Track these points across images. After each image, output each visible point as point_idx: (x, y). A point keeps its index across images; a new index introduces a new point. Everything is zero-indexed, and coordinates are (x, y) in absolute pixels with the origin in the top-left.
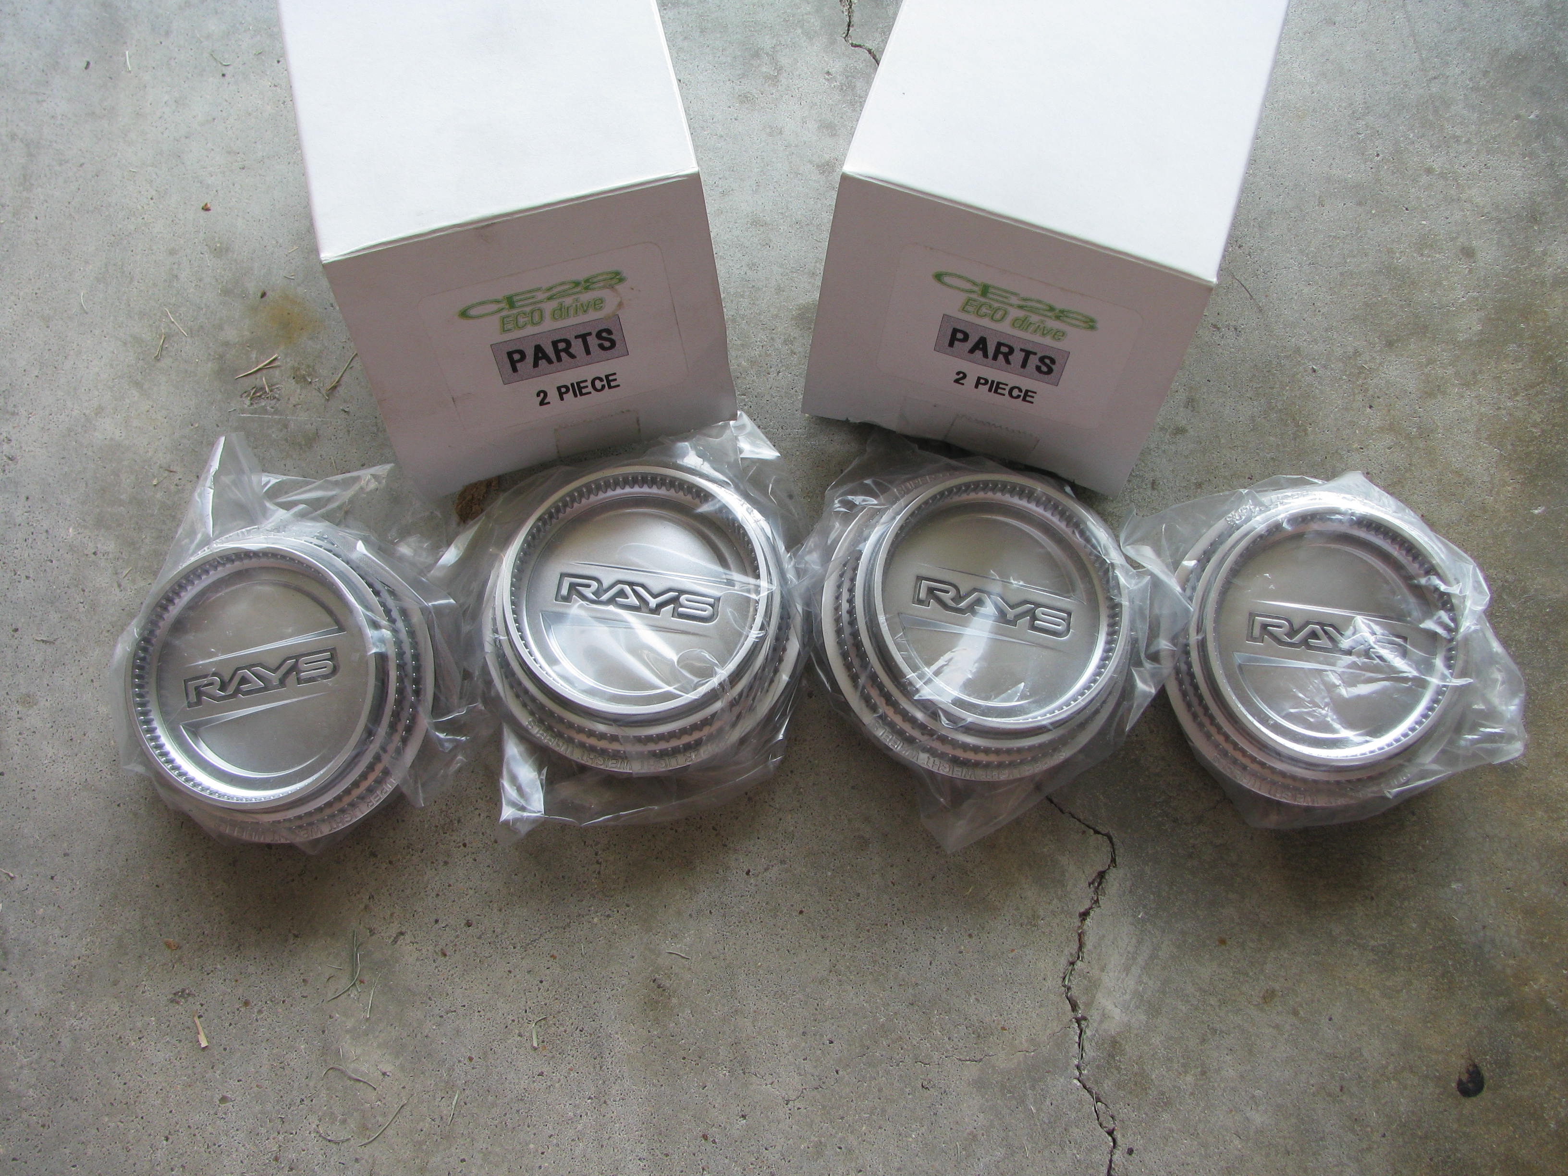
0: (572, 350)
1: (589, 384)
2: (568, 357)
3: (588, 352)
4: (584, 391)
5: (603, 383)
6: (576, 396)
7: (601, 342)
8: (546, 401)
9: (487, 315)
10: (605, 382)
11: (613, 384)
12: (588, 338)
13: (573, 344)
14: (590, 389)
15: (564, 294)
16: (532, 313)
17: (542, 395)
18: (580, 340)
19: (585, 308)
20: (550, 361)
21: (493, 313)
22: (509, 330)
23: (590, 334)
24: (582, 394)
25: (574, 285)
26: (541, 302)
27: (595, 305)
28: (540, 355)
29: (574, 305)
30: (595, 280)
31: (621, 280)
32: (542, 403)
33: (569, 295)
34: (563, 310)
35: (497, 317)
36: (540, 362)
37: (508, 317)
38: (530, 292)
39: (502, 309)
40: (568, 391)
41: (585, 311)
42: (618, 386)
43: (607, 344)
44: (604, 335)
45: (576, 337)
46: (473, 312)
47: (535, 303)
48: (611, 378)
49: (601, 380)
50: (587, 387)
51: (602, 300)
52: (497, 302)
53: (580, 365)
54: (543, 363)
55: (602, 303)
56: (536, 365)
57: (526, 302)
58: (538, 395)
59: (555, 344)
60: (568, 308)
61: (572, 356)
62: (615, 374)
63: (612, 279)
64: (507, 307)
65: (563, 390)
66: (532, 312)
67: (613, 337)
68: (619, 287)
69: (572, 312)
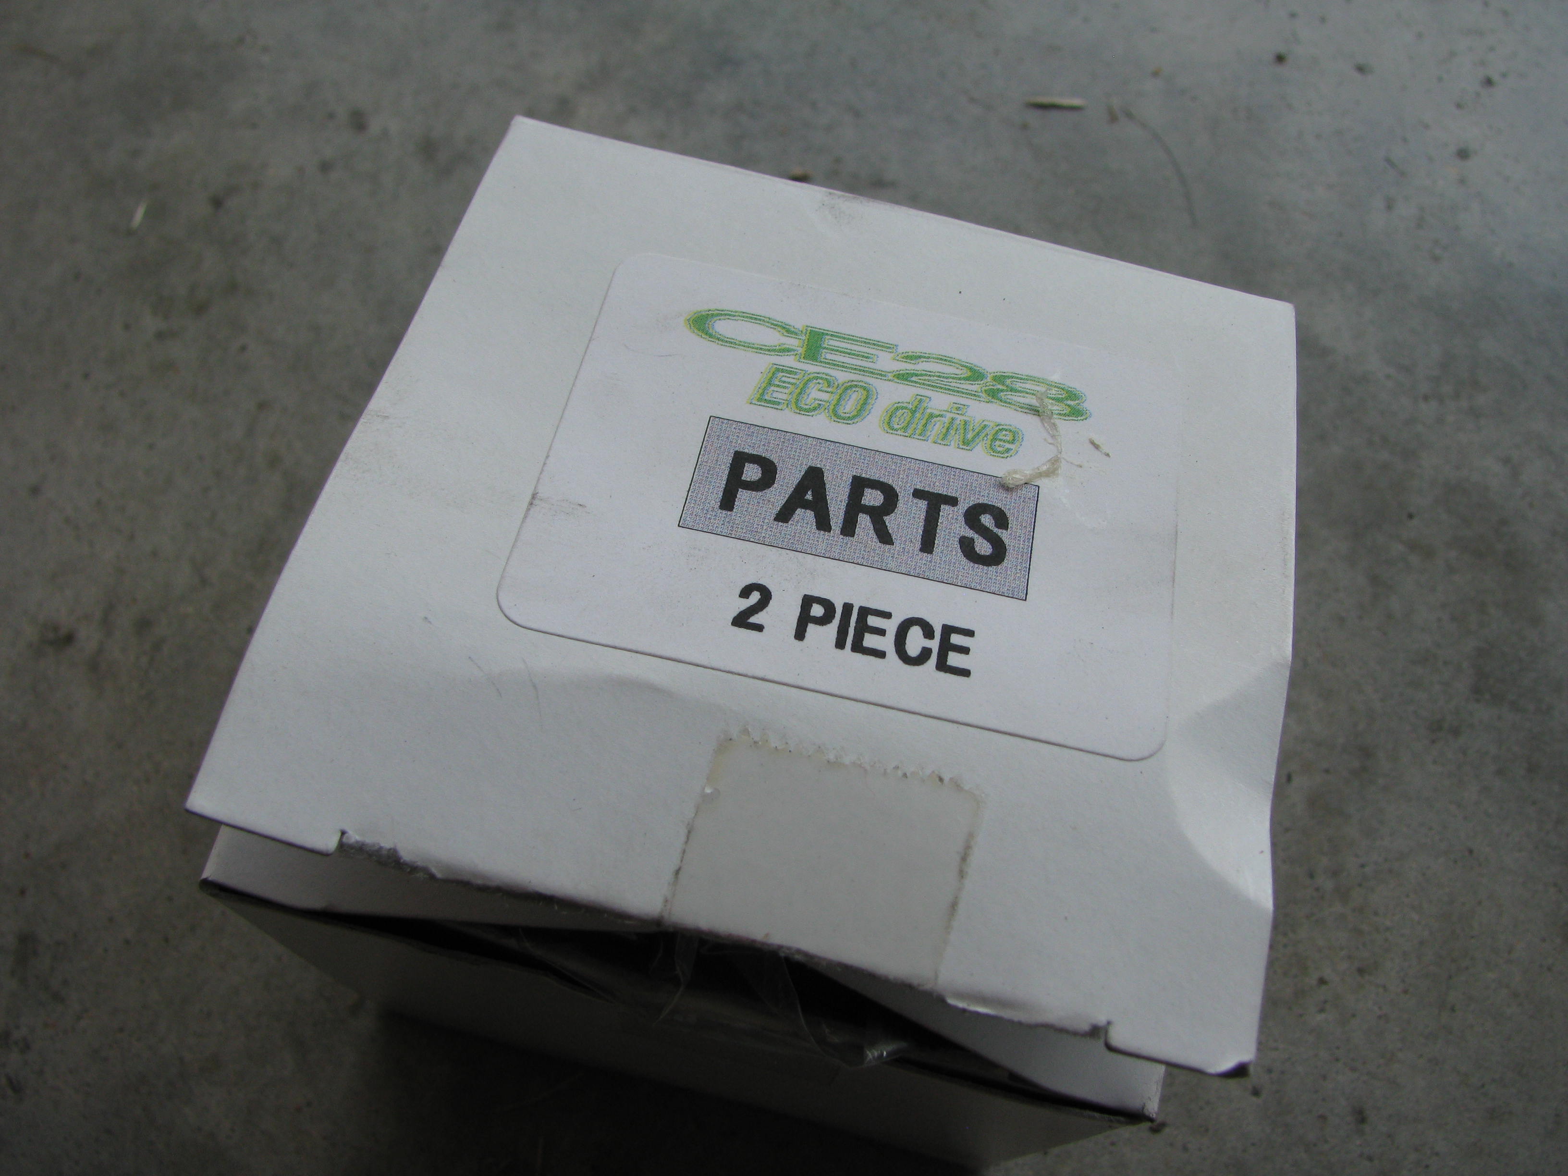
0: (890, 521)
1: (891, 626)
2: (872, 532)
3: (928, 544)
4: (870, 641)
5: (928, 643)
6: (840, 644)
7: (970, 533)
8: (752, 620)
9: (747, 346)
10: (934, 645)
11: (954, 659)
12: (945, 509)
13: (901, 504)
14: (886, 643)
15: (939, 383)
16: (846, 389)
17: (755, 597)
18: (923, 505)
19: (970, 436)
20: (823, 524)
21: (761, 349)
22: (774, 404)
23: (953, 501)
24: (858, 647)
25: (966, 373)
26: (881, 375)
27: (995, 439)
28: (809, 496)
29: (949, 416)
30: (1018, 386)
31: (1077, 413)
32: (742, 620)
33: (949, 390)
34: (918, 415)
35: (765, 362)
36: (799, 511)
37: (791, 371)
38: (866, 342)
39: (784, 351)
40: (824, 621)
41: (966, 442)
42: (965, 673)
43: (983, 547)
44: (987, 520)
45: (918, 494)
46: (722, 327)
47: (863, 370)
48: (956, 639)
49: (928, 632)
50: (882, 632)
51: (1015, 436)
52: (787, 330)
53: (892, 565)
54: (804, 518)
55: (1013, 442)
56: (784, 515)
57: (847, 360)
58: (745, 593)
59: (859, 485)
60: (931, 416)
61: (885, 537)
62: (970, 633)
63: (1058, 400)
64: (801, 351)
65: (817, 611)
66: (850, 386)
67: (1004, 535)
68: (1066, 427)
69: (937, 428)
